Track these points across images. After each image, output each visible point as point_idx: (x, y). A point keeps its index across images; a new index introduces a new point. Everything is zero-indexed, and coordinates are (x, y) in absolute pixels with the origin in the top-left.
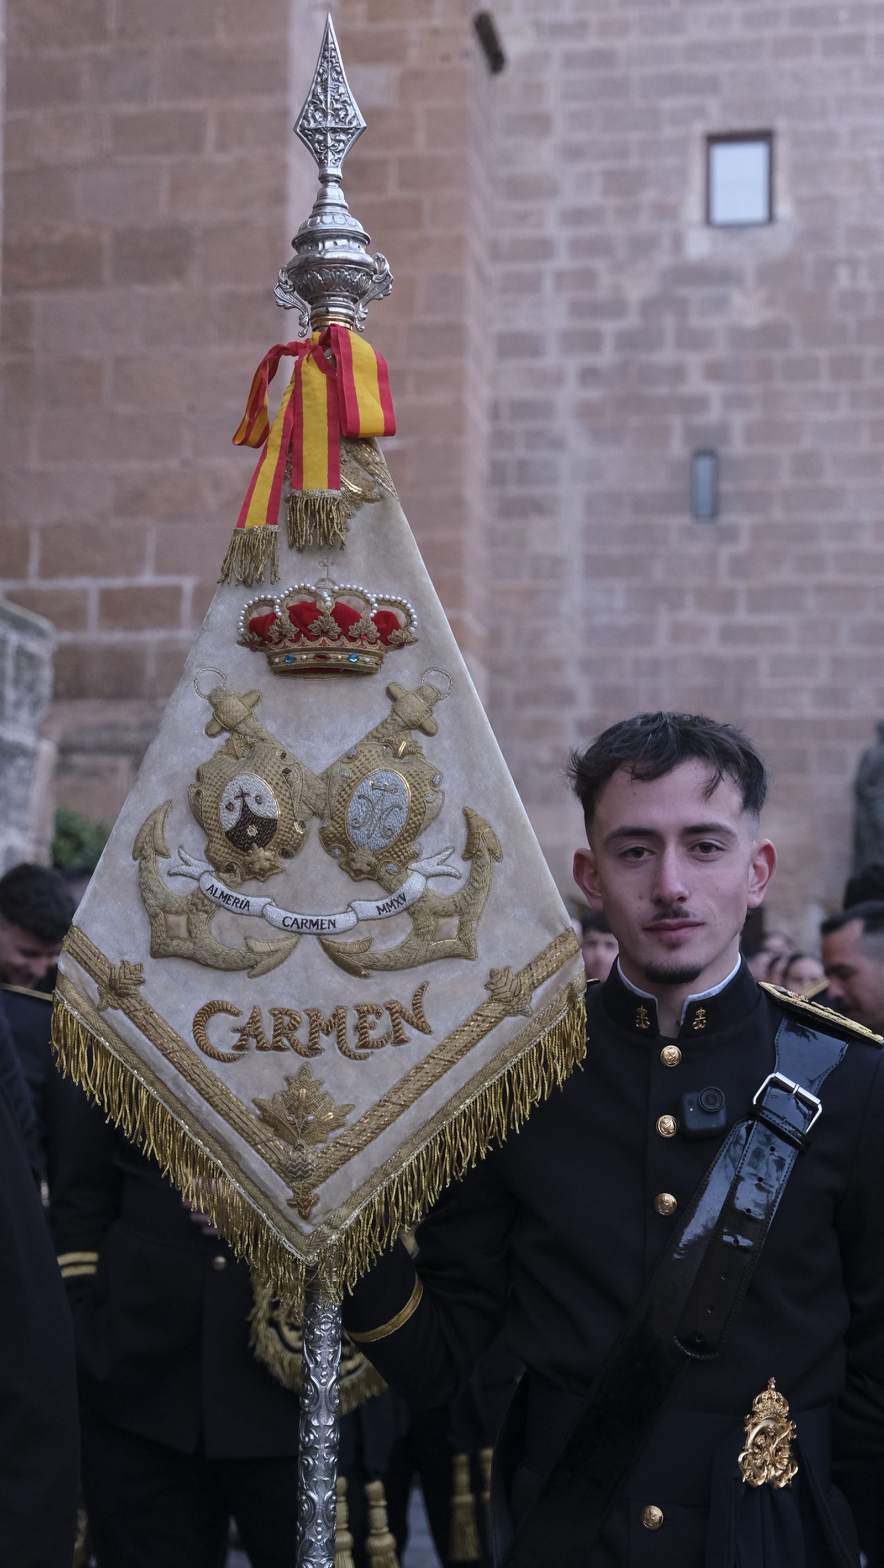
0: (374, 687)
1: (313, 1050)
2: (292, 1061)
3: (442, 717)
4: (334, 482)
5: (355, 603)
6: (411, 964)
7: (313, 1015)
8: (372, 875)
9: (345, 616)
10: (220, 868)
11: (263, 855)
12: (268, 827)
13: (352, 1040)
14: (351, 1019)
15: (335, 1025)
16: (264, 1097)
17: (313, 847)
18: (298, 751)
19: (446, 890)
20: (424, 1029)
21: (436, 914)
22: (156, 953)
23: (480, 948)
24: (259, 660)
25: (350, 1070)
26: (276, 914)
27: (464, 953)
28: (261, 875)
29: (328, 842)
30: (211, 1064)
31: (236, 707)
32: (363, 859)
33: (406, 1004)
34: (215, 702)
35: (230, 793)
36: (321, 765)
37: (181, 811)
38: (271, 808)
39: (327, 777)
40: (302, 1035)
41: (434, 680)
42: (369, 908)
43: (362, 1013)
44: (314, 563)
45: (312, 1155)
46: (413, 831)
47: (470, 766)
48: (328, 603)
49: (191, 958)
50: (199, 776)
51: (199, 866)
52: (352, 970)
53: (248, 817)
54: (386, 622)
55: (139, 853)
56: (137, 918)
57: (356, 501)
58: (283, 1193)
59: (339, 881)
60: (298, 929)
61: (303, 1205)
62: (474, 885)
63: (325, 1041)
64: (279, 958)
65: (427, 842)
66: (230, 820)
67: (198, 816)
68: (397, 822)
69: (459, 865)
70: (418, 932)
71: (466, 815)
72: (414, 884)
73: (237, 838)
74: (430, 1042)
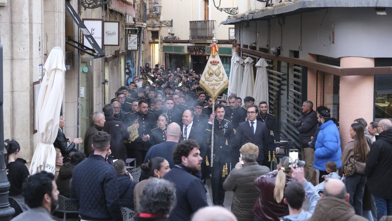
0: (218, 65)
1: (214, 86)
2: (213, 86)
3: (221, 67)
4: (215, 54)
5: (216, 61)
6: (219, 81)
7: (214, 84)
8: (217, 76)
9: (216, 62)
10: (209, 76)
11: (211, 75)
12: (212, 74)
13: (216, 85)
14: (216, 84)
15: (215, 84)
16: (212, 88)
17: (214, 75)
18: (213, 69)
19: (221, 77)
20: (220, 84)
21: (221, 78)
22: (206, 80)
23: (223, 80)
24: (211, 64)
25: (216, 87)
26: (212, 78)
27: (222, 80)
28: (211, 76)
29: (215, 74)
30: (209, 87)
31: (210, 67)
32: (217, 75)
33: (219, 83)
34: (208, 66)
35: (210, 72)
36: (214, 70)
37: (207, 73)
38: (212, 73)
39: (215, 71)
40: (214, 85)
41: (221, 65)
42: (217, 78)
43: (217, 83)
44: (214, 59)
45: (215, 91)
46: (220, 74)
47: (223, 70)
48: (215, 61)
49: (207, 81)
50: (208, 71)
51: (208, 76)
52: (217, 81)
53: (211, 73)
54: (218, 62)
55: (204, 75)
56: (205, 78)
57: (216, 55)
58: (213, 93)
59: (216, 76)
60: (213, 79)
61: (214, 94)
62: (223, 77)
63: (215, 85)
64: (213, 81)
65: (221, 74)
66: (210, 73)
67: (208, 73)
68: (219, 73)
69: (222, 76)
70: (220, 79)
71: (223, 73)
72: (220, 77)
73: (210, 74)
74: (221, 85)
